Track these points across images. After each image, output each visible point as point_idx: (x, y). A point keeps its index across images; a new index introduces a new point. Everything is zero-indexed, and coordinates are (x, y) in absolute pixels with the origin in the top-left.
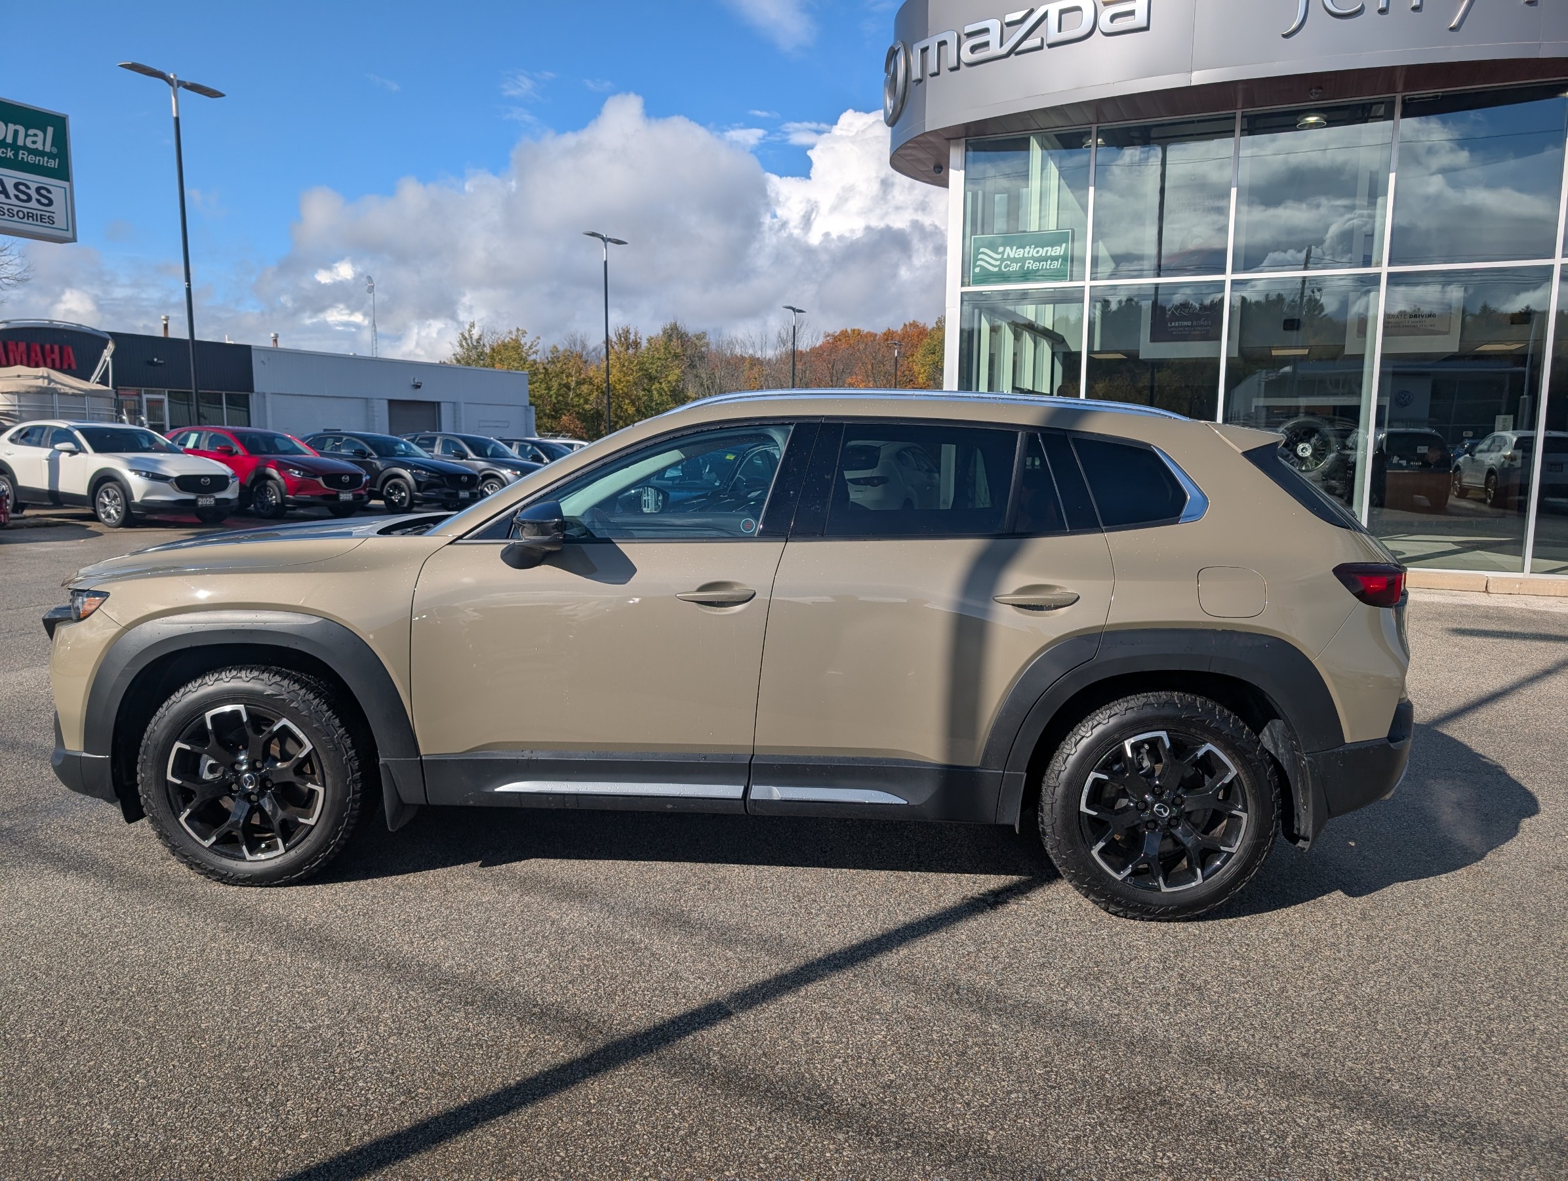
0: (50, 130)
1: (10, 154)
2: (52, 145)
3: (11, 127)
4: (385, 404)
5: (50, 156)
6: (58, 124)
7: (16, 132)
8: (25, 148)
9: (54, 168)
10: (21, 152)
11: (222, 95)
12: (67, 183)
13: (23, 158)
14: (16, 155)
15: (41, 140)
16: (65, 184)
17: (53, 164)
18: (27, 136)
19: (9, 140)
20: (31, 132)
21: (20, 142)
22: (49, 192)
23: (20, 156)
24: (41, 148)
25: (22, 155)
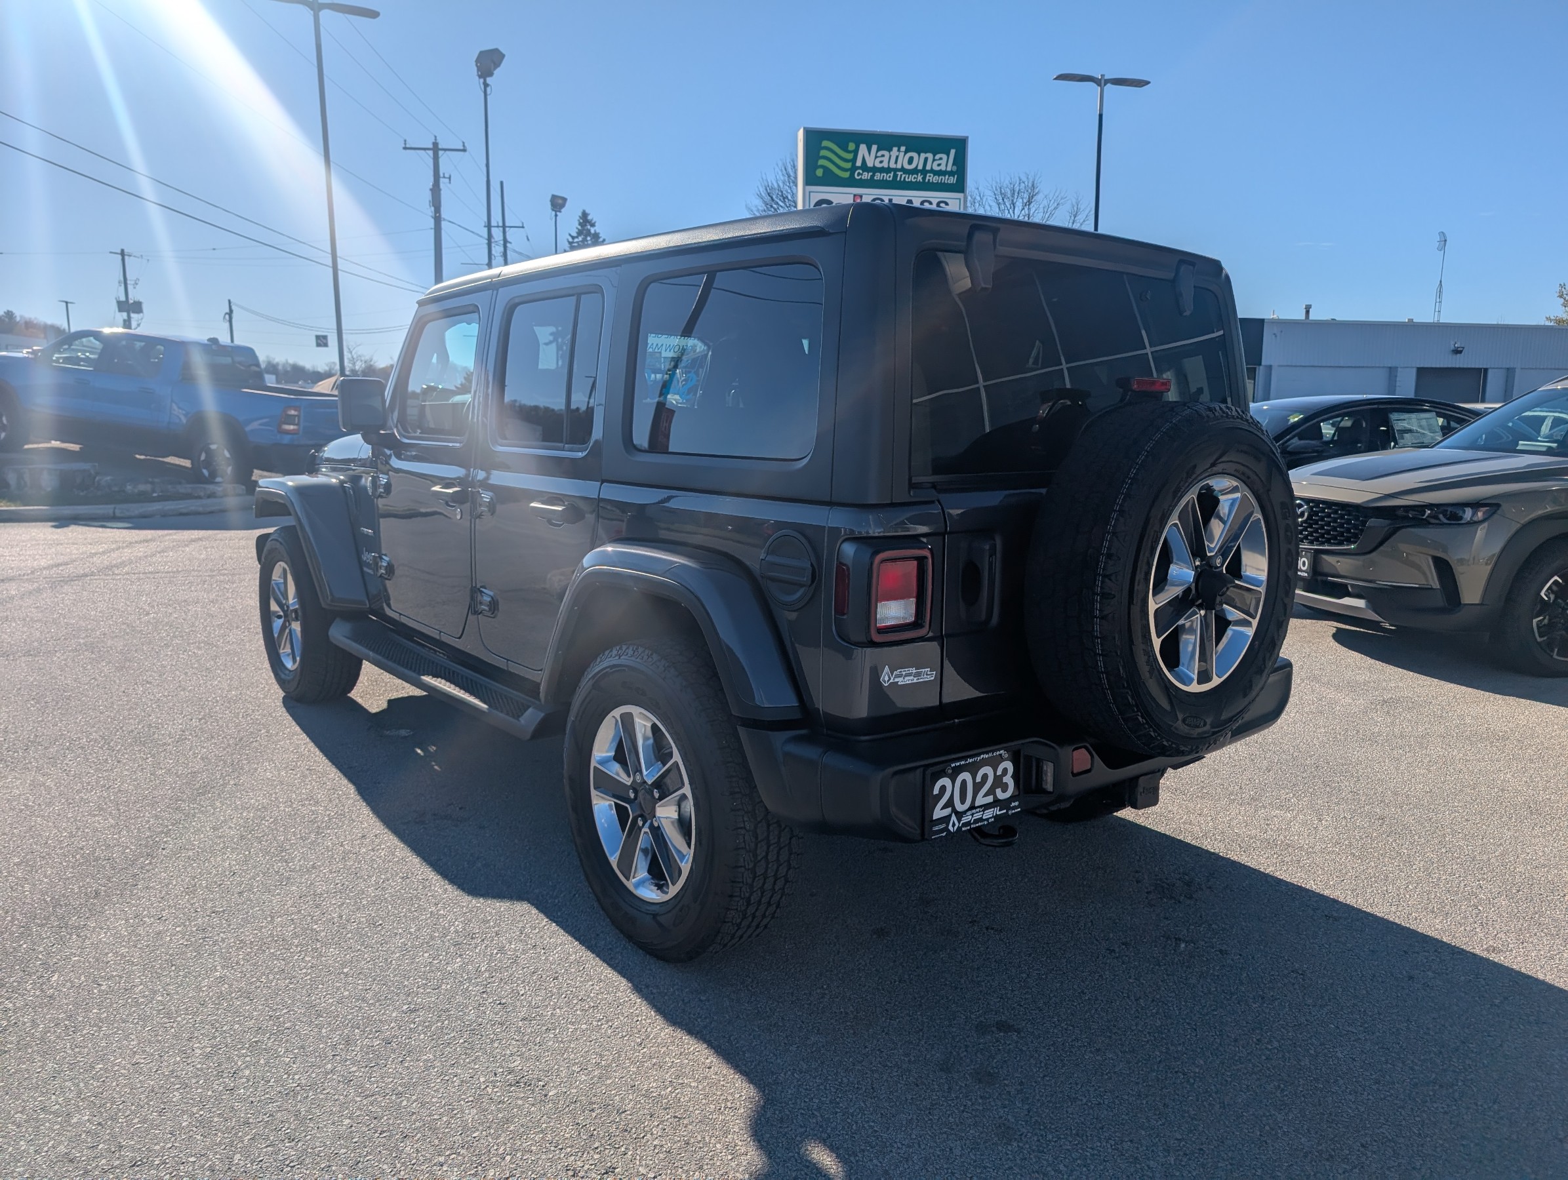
0: (953, 152)
1: (920, 178)
2: (953, 165)
3: (923, 156)
4: (1414, 371)
5: (951, 173)
6: (958, 146)
7: (926, 159)
8: (932, 171)
9: (953, 184)
10: (928, 175)
11: (1148, 83)
12: (962, 195)
13: (929, 180)
14: (924, 178)
15: (945, 162)
16: (961, 195)
17: (952, 180)
18: (934, 160)
19: (920, 167)
20: (938, 157)
21: (928, 167)
22: (947, 204)
23: (927, 178)
24: (944, 169)
25: (930, 178)
